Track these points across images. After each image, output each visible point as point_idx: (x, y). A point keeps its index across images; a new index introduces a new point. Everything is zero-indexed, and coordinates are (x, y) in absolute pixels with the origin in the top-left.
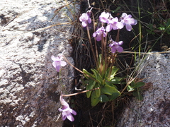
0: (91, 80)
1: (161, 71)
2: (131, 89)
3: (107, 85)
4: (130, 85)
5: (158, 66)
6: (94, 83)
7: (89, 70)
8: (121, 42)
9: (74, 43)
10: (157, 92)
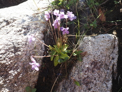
0: (53, 51)
1: (91, 45)
2: (75, 55)
3: (62, 53)
4: (75, 52)
5: (90, 43)
6: (55, 53)
7: (52, 46)
8: (68, 28)
9: (44, 32)
10: (90, 56)
